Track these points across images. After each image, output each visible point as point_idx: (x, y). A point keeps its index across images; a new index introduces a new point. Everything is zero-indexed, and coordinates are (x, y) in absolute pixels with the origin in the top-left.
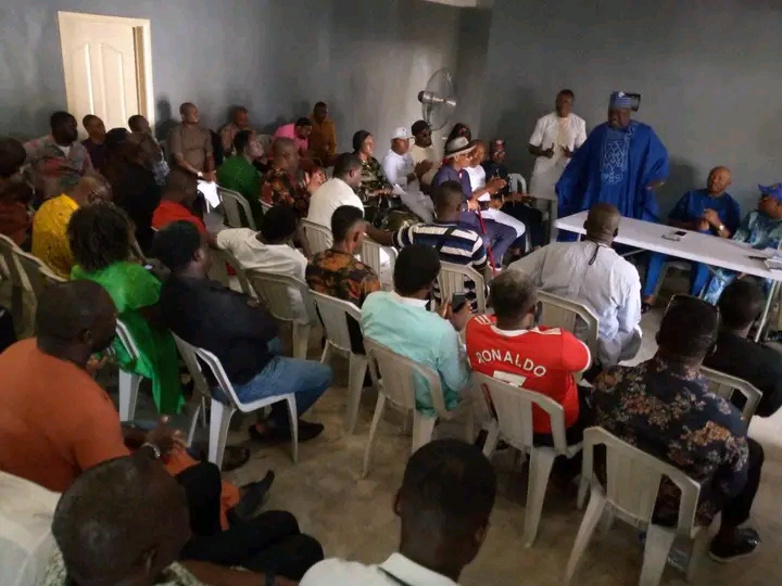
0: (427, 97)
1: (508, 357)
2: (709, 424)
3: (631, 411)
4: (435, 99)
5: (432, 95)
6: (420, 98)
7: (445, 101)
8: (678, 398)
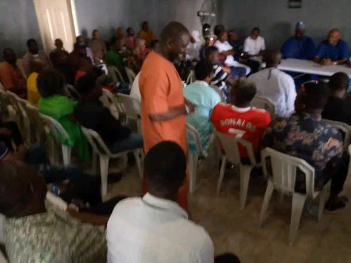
0: (201, 14)
1: (239, 122)
2: (330, 139)
3: (293, 139)
4: (206, 14)
5: (204, 12)
6: (198, 14)
7: (210, 14)
8: (316, 130)
